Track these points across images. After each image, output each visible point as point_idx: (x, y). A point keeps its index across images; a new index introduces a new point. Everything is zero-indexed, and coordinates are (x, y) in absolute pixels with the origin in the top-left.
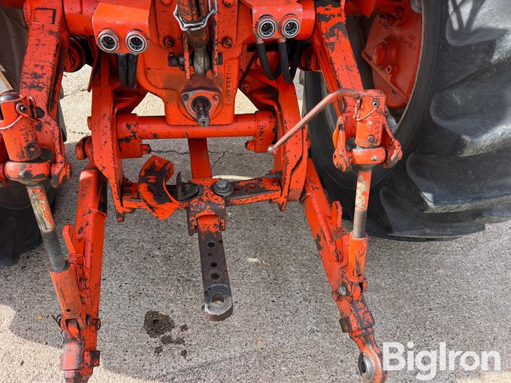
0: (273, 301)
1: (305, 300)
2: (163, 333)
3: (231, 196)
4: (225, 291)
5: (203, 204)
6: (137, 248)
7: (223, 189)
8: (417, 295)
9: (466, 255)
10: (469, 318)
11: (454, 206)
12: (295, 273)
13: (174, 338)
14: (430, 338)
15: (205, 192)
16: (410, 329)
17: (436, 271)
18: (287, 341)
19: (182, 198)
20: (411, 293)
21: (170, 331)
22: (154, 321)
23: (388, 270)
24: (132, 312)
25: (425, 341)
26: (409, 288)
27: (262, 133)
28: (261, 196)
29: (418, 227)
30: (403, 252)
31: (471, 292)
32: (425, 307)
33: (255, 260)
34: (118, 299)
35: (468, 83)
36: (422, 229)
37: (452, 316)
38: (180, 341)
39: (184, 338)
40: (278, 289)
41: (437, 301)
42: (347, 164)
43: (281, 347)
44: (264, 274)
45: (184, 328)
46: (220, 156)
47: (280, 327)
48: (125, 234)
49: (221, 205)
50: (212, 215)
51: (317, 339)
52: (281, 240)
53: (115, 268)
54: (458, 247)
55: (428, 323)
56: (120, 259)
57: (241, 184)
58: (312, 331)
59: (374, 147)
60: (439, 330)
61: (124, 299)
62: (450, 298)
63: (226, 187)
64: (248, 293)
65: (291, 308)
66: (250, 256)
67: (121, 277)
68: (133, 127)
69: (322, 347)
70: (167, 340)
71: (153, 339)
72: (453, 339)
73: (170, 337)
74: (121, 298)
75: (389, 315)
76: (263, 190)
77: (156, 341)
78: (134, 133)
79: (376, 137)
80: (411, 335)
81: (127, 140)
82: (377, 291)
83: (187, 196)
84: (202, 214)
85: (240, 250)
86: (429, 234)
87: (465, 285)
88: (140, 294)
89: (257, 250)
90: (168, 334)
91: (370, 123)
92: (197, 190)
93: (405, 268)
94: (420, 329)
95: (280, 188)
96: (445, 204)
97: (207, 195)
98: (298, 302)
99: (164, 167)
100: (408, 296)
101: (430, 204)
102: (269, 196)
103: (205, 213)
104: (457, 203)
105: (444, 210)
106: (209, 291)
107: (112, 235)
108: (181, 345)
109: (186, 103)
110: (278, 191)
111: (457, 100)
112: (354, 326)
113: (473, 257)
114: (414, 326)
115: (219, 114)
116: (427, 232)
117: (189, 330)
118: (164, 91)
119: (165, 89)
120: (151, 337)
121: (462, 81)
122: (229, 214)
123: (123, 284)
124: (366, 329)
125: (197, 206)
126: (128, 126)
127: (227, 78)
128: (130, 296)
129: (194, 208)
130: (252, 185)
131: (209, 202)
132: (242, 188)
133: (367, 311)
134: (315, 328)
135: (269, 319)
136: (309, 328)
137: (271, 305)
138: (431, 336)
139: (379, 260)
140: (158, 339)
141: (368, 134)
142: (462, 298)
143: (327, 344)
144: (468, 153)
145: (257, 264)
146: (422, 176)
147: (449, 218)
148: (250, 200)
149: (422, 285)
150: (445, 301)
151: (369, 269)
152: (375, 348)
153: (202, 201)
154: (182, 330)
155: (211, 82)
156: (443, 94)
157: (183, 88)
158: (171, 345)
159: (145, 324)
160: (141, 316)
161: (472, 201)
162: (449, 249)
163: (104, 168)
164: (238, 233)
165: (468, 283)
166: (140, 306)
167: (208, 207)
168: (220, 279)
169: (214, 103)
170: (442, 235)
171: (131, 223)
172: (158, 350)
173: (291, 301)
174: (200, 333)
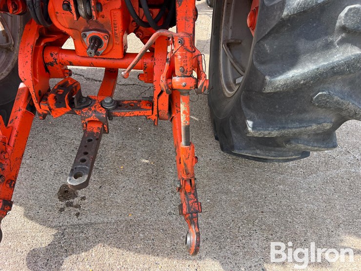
0: (150, 190)
1: (173, 192)
2: (69, 200)
3: (114, 109)
4: (85, 171)
5: (91, 112)
6: (70, 143)
7: (108, 104)
8: (256, 200)
9: (305, 178)
10: (290, 222)
11: (266, 132)
12: (172, 173)
13: (75, 204)
14: (255, 232)
15: (95, 104)
16: (242, 223)
17: (277, 186)
18: (150, 217)
19: (78, 107)
20: (252, 199)
21: (74, 199)
22: (65, 191)
23: (240, 180)
24: (53, 183)
25: (250, 233)
26: (251, 195)
27: (146, 67)
28: (136, 112)
29: (252, 148)
30: (256, 170)
31: (299, 205)
32: (259, 209)
33: (147, 161)
34: (47, 174)
35: (273, 35)
36: (254, 150)
37: (277, 219)
38: (78, 206)
39: (81, 204)
40: (156, 182)
41: (270, 207)
42: (165, 87)
43: (145, 221)
44: (150, 171)
45: (83, 198)
46: (146, 89)
47: (148, 208)
48: (65, 133)
49: (103, 114)
50: (97, 121)
51: (172, 219)
52: (170, 150)
53: (52, 154)
54: (301, 172)
55: (257, 221)
56: (57, 149)
57: (125, 102)
58: (170, 214)
59: (184, 76)
60: (263, 227)
61: (51, 174)
62: (280, 206)
63: (111, 103)
64: (134, 182)
65: (160, 196)
66: (143, 158)
67: (54, 160)
68: (54, 56)
69: (174, 225)
70: (69, 205)
71: (61, 202)
72: (272, 235)
73: (72, 203)
74: (49, 173)
75: (229, 212)
76: (139, 108)
77: (62, 204)
78: (55, 59)
79: (185, 69)
80: (241, 227)
81: (52, 64)
82: (227, 194)
83: (82, 106)
84: (90, 119)
85: (139, 154)
86: (259, 155)
87: (296, 199)
88: (62, 172)
89: (150, 154)
90: (71, 200)
91: (180, 57)
92: (90, 103)
93: (254, 182)
94: (250, 224)
95: (151, 108)
96: (259, 130)
97: (95, 107)
98: (167, 192)
99: (72, 85)
100: (249, 200)
101: (250, 129)
102: (142, 113)
103: (92, 118)
104: (268, 130)
105: (260, 134)
106: (74, 169)
107: (56, 133)
108: (77, 209)
109: (85, 40)
110: (149, 110)
111: (267, 49)
112: (185, 210)
113: (310, 180)
114: (245, 221)
115: (111, 50)
116: (258, 152)
117: (86, 200)
118: (70, 30)
119: (71, 29)
120: (60, 200)
121: (269, 34)
122: (140, 128)
123: (53, 165)
124: (191, 214)
125: (86, 113)
126: (52, 55)
127: (114, 24)
128: (55, 173)
129: (84, 114)
130: (133, 104)
131: (95, 111)
132: (124, 105)
133: (196, 202)
134: (172, 212)
135: (142, 201)
136: (168, 211)
137: (147, 192)
138: (256, 230)
139: (236, 172)
140: (64, 203)
141: (180, 65)
142: (290, 208)
143: (178, 224)
144: (268, 89)
145: (147, 164)
146: (249, 108)
147: (271, 143)
148: (128, 114)
149: (262, 195)
150: (276, 208)
151: (227, 178)
152: (197, 228)
153: (90, 110)
154: (81, 200)
155: (102, 26)
156: (260, 44)
157: (83, 29)
158: (71, 208)
159: (59, 192)
160: (57, 187)
161: (279, 130)
162: (293, 172)
163: (25, 80)
164: (141, 142)
165: (299, 198)
166: (59, 180)
167: (94, 115)
168: (85, 163)
169: (105, 42)
170: (268, 156)
171: (71, 126)
172: (62, 210)
173: (162, 191)
174: (93, 203)
